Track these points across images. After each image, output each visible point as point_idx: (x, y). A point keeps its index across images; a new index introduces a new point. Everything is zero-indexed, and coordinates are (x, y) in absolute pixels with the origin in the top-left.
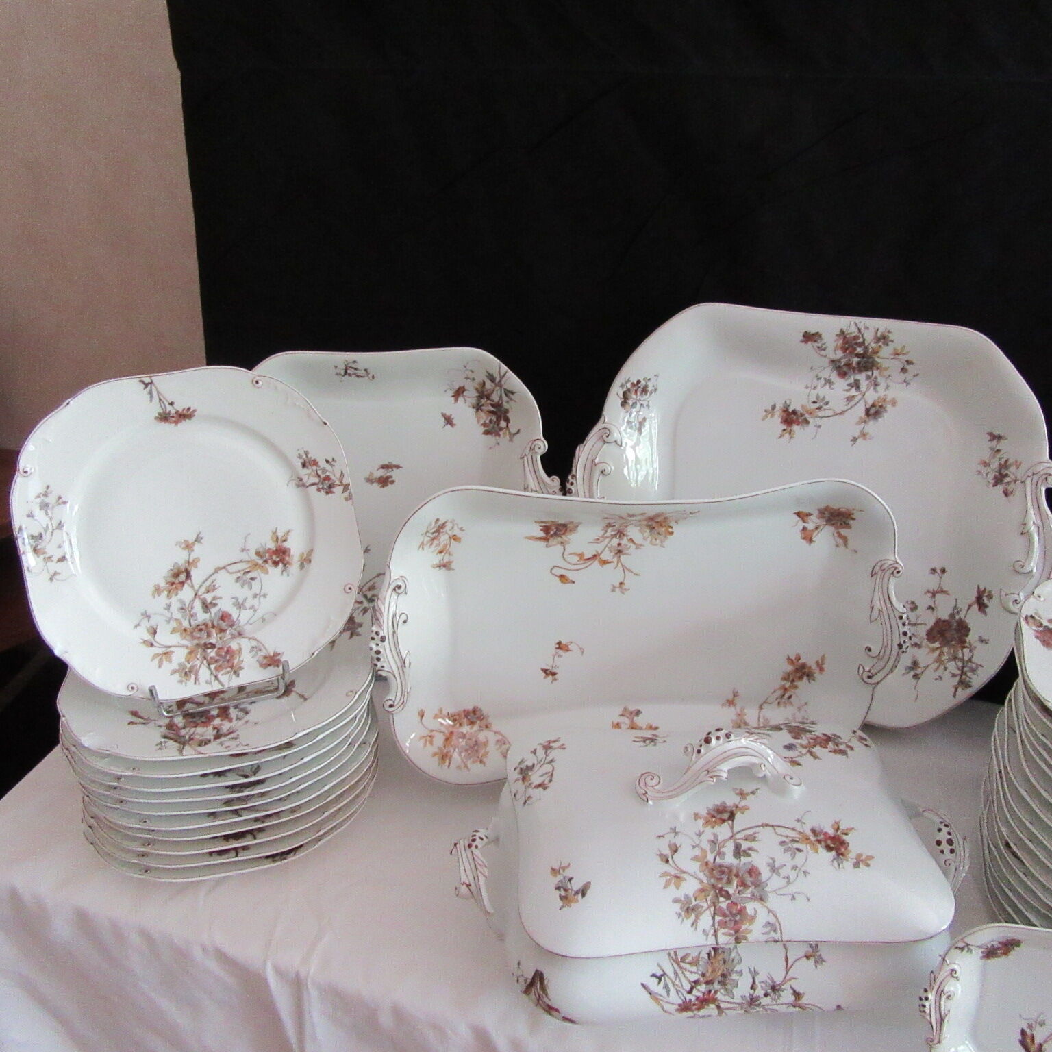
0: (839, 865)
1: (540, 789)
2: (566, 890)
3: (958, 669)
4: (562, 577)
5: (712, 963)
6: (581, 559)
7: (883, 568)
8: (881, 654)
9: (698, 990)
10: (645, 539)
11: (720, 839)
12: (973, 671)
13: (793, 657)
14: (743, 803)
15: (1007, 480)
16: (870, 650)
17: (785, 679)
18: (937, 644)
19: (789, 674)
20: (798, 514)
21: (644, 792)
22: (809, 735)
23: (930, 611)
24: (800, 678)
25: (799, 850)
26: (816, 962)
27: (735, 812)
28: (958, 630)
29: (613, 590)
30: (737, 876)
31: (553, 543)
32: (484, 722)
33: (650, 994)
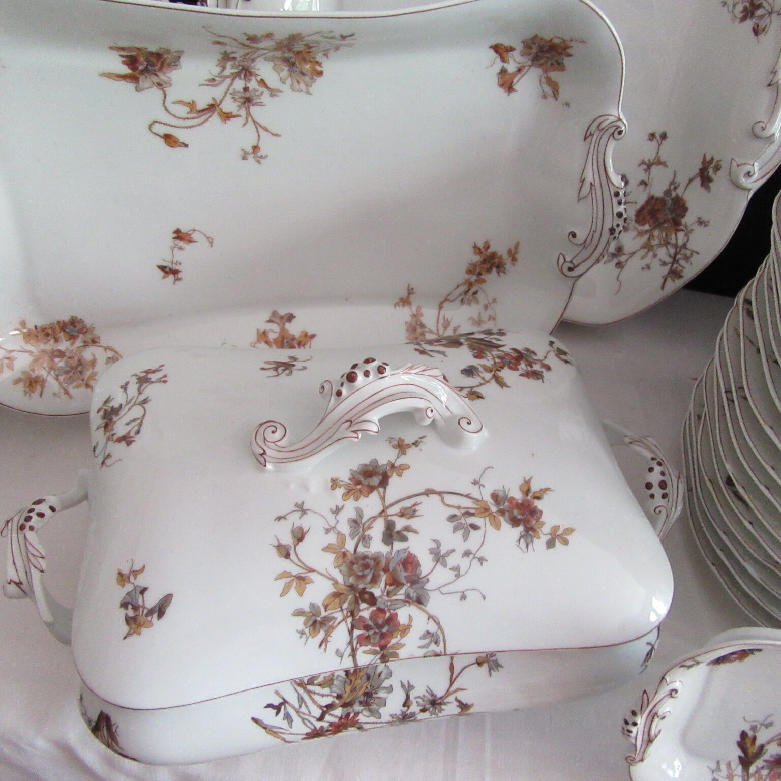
0: (527, 546)
1: (123, 443)
2: (135, 608)
3: (670, 256)
4: (169, 139)
5: (351, 681)
6: (191, 112)
7: (600, 128)
8: (588, 241)
9: (332, 715)
10: (283, 81)
11: (366, 516)
12: (687, 258)
13: (481, 244)
14: (402, 460)
15: (759, 12)
16: (574, 235)
17: (469, 272)
18: (647, 227)
19: (474, 265)
20: (497, 48)
21: (262, 452)
22: (495, 352)
23: (642, 187)
24: (489, 270)
25: (475, 527)
26: (490, 669)
27: (389, 474)
28: (672, 211)
29: (244, 158)
30: (386, 570)
31: (147, 85)
32: (89, 337)
33: (265, 728)
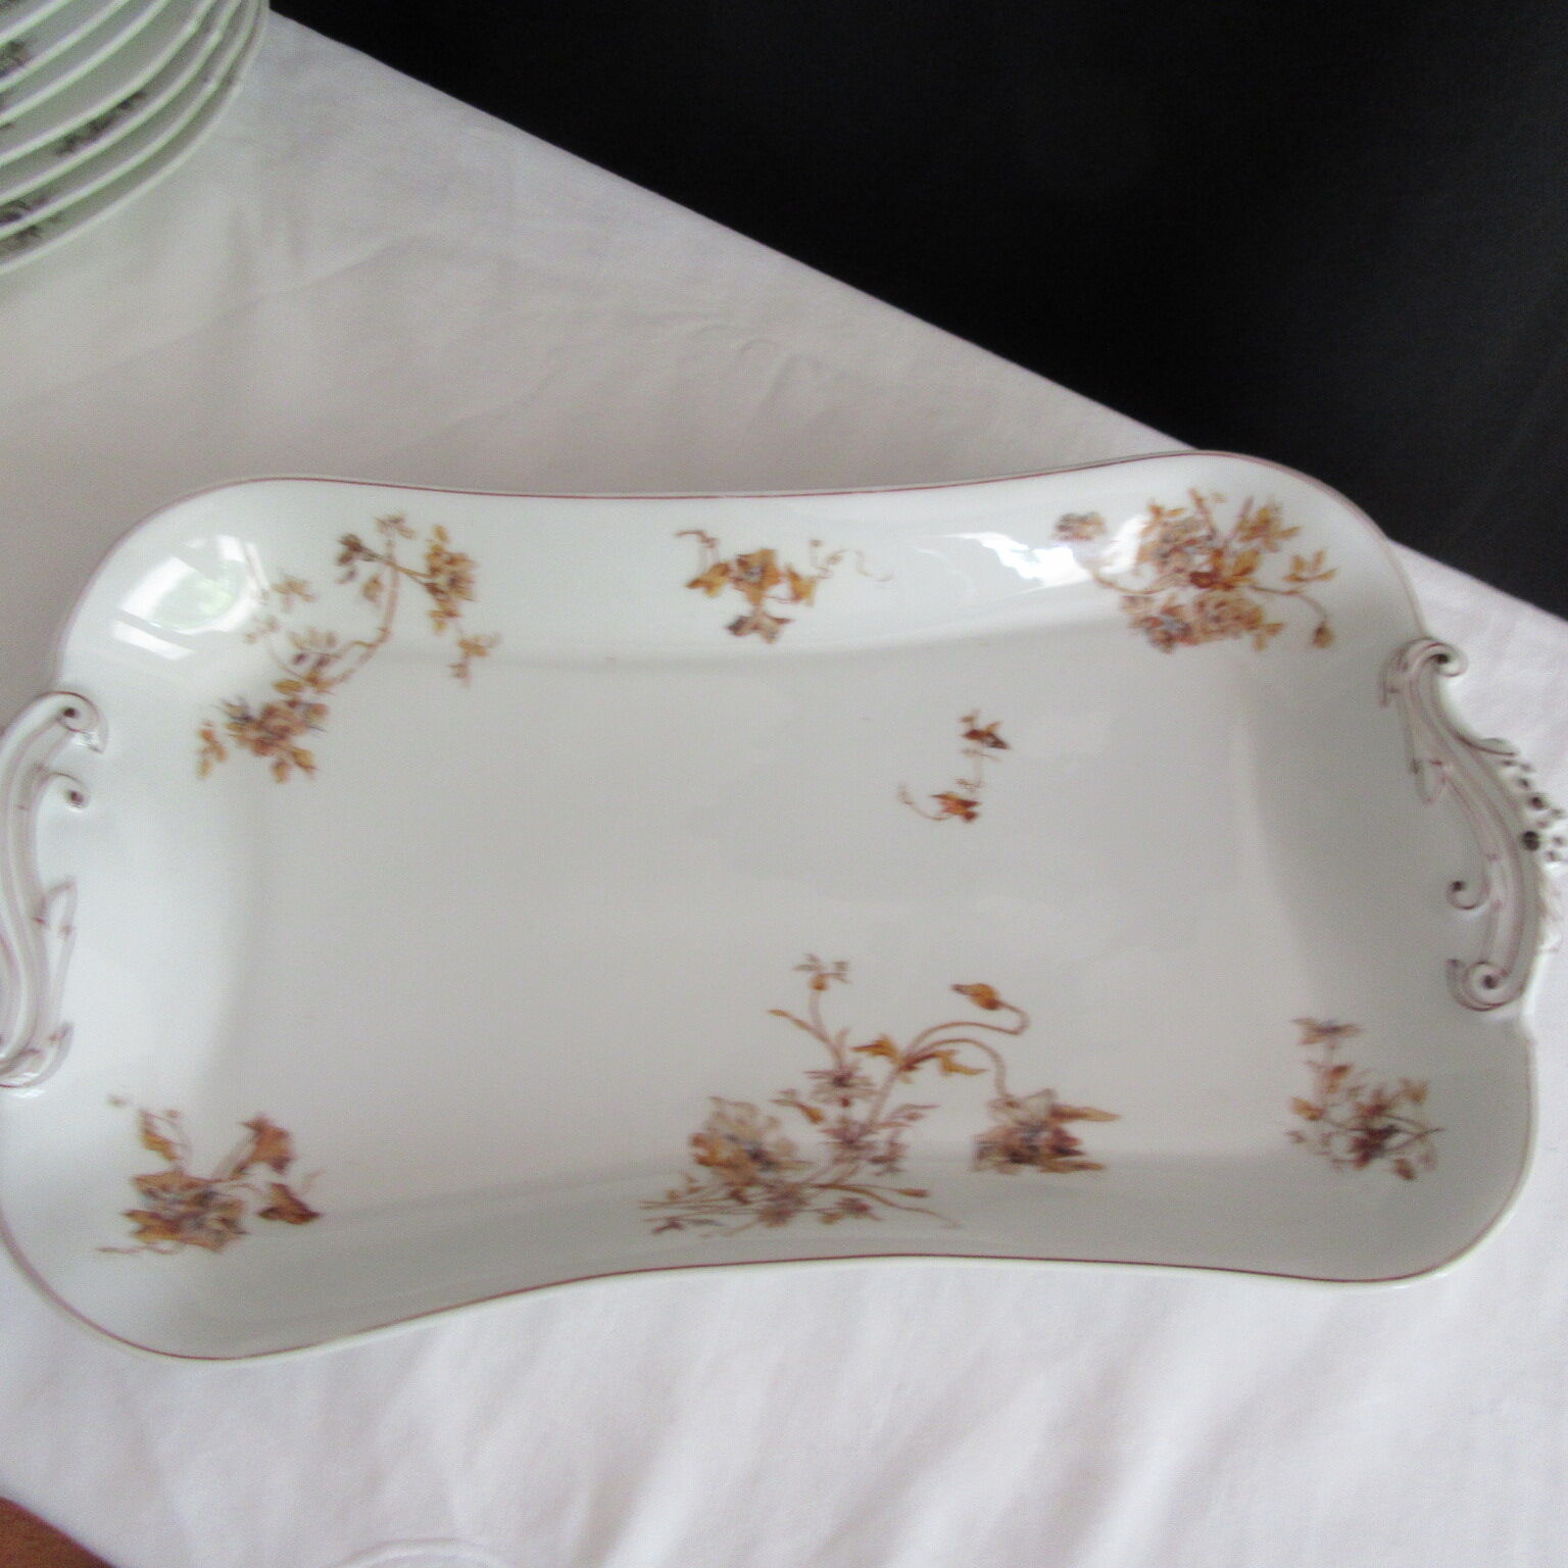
4: (989, 1000)
6: (950, 1054)
10: (773, 1122)
13: (296, 773)
16: (75, 797)
17: (317, 710)
19: (307, 725)
20: (305, 1214)
24: (270, 712)
29: (841, 966)
31: (1035, 1103)
32: (1142, 610)
